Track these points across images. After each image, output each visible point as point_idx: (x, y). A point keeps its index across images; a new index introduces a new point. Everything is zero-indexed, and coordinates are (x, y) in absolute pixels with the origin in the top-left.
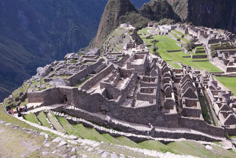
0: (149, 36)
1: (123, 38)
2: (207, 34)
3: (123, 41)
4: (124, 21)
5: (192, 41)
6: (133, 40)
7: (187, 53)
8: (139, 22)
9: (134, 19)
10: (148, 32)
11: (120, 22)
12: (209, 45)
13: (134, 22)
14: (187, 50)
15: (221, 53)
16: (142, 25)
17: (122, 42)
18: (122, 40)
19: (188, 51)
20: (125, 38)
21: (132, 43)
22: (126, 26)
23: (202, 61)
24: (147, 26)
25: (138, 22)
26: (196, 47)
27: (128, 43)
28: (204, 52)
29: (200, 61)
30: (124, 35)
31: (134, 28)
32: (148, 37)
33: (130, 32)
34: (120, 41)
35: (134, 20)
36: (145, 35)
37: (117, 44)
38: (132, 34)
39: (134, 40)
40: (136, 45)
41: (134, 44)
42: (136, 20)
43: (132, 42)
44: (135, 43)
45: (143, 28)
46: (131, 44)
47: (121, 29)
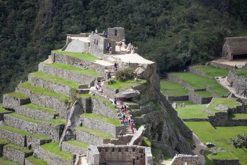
0: (231, 112)
1: (79, 111)
3: (78, 130)
4: (93, 19)
6: (137, 126)
8: (176, 31)
9: (147, 13)
10: (221, 87)
11: (70, 24)
13: (147, 29)
16: (191, 45)
17: (72, 136)
18: (73, 123)
20: (89, 110)
21: (131, 144)
22: (101, 46)
24: (218, 54)
25: (169, 32)
27: (106, 141)
30: (84, 97)
31: (144, 62)
32: (219, 115)
33: (123, 81)
34: (62, 128)
35: (151, 20)
36: (206, 101)
37: (43, 143)
38: (131, 91)
39: (142, 128)
40: (148, 153)
41: (142, 151)
42: (160, 19)
43: (130, 138)
44: (144, 144)
45: (196, 62)
46: (120, 150)
47: (74, 60)
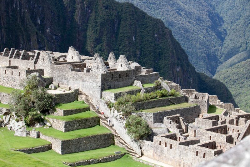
2: (66, 61)
5: (36, 87)
7: (28, 133)
12: (103, 93)
14: (22, 123)
15: (159, 118)
19: (29, 125)
23: (106, 160)
26: (57, 104)
28: (96, 122)
29: (99, 162)
